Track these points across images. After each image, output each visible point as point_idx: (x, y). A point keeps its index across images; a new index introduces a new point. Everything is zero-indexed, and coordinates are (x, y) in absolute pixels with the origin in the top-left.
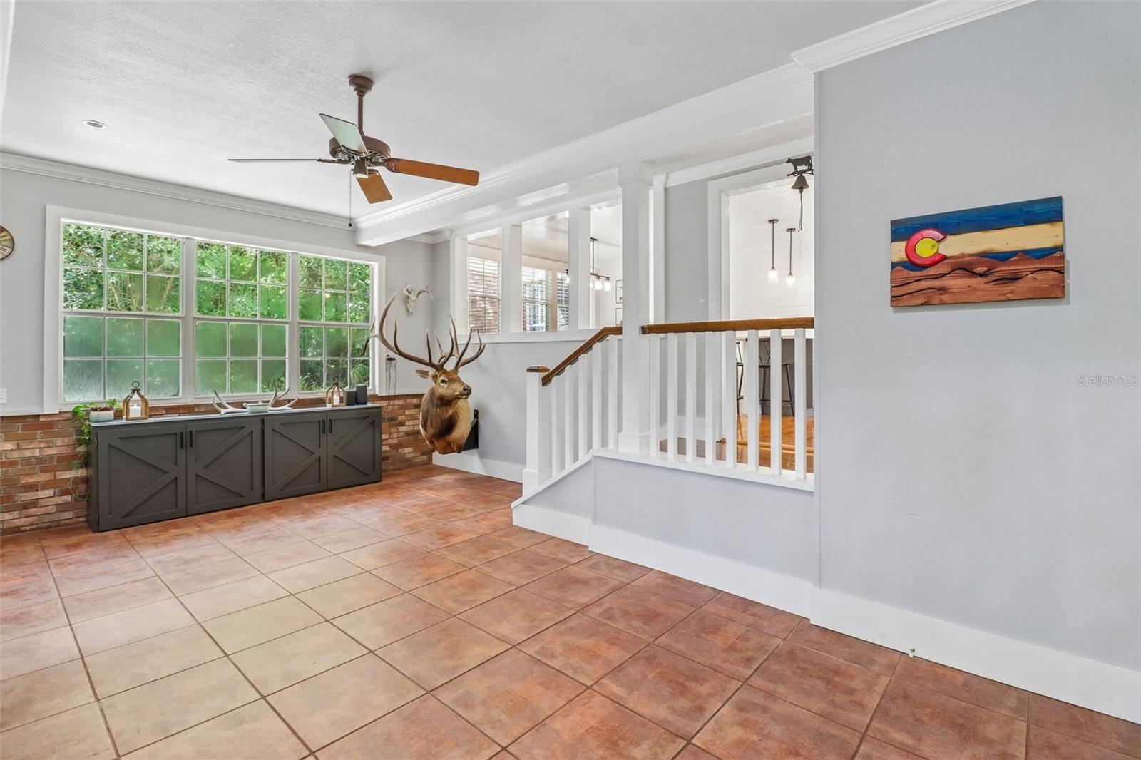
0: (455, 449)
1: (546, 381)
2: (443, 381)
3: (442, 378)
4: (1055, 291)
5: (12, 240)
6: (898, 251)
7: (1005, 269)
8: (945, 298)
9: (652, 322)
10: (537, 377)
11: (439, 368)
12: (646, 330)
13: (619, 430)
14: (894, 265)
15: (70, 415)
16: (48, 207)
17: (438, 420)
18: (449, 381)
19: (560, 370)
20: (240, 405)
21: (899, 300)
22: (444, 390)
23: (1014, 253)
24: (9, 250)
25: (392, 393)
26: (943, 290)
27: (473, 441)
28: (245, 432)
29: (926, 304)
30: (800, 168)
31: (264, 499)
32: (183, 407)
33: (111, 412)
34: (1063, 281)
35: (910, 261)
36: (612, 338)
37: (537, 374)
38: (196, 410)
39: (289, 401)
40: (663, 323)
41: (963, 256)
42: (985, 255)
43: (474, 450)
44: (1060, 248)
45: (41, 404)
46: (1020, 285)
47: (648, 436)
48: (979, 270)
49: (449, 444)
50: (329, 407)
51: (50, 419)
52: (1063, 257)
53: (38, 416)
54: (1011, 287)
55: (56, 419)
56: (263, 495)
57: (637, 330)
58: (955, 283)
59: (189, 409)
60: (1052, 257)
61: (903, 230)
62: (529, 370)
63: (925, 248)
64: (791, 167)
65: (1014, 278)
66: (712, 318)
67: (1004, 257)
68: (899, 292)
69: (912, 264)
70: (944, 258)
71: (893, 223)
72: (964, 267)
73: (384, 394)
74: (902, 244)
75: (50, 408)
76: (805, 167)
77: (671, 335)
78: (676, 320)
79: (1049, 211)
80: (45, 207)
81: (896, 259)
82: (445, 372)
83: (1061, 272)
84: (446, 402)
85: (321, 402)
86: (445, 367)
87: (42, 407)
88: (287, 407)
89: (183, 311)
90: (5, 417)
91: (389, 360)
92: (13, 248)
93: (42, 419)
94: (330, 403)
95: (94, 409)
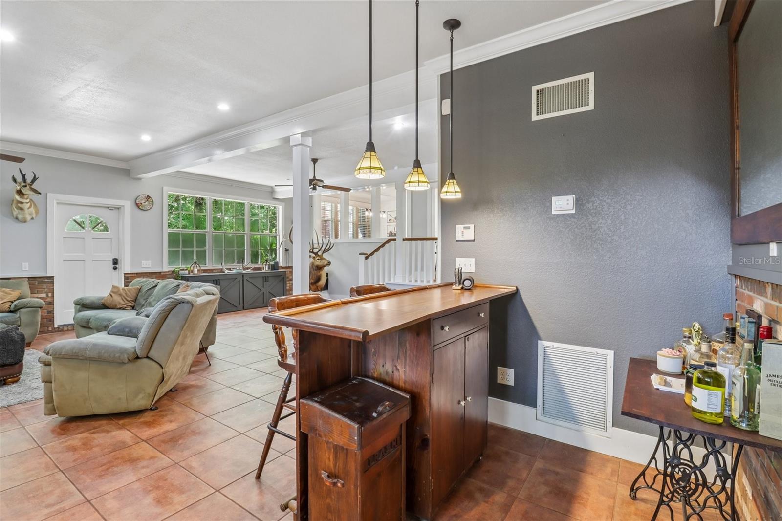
0: (320, 289)
1: (367, 258)
2: (318, 259)
3: (317, 258)
5: (153, 201)
9: (406, 237)
10: (363, 256)
11: (316, 254)
12: (405, 240)
13: (395, 274)
15: (171, 272)
16: (164, 188)
17: (315, 276)
18: (321, 259)
19: (372, 254)
20: (230, 269)
22: (318, 263)
24: (152, 205)
25: (288, 266)
27: (326, 287)
28: (237, 280)
31: (244, 309)
32: (209, 270)
33: (187, 271)
36: (392, 242)
37: (363, 255)
38: (214, 271)
40: (410, 237)
43: (326, 291)
47: (405, 276)
49: (317, 287)
50: (263, 271)
51: (165, 274)
53: (161, 272)
55: (167, 274)
56: (243, 307)
57: (402, 239)
59: (211, 271)
62: (360, 254)
66: (428, 236)
73: (284, 266)
75: (165, 269)
77: (413, 242)
78: (414, 237)
80: (163, 188)
82: (319, 255)
84: (319, 268)
85: (260, 269)
86: (318, 253)
87: (163, 268)
88: (249, 270)
89: (208, 229)
90: (149, 273)
91: (287, 250)
92: (153, 204)
93: (162, 274)
94: (264, 269)
95: (181, 270)
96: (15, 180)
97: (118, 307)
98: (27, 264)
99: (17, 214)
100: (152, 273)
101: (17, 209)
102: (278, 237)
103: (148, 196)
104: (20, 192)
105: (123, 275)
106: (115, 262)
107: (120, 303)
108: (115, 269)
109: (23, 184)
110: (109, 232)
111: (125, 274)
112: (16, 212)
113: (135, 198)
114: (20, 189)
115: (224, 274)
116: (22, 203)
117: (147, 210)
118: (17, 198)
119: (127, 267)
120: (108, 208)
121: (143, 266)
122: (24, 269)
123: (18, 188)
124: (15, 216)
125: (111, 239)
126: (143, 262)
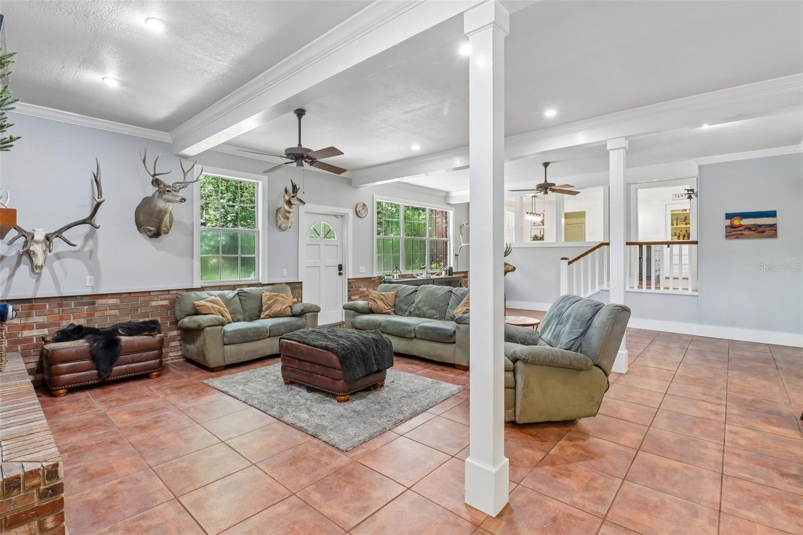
1: (570, 263)
4: (774, 235)
6: (728, 222)
7: (760, 229)
8: (743, 236)
14: (726, 227)
19: (577, 259)
21: (728, 236)
23: (763, 225)
24: (366, 213)
25: (462, 271)
26: (742, 234)
29: (737, 238)
30: (689, 192)
33: (391, 277)
34: (776, 233)
35: (732, 225)
36: (605, 247)
37: (565, 261)
38: (407, 277)
39: (435, 273)
41: (748, 225)
42: (754, 225)
44: (776, 224)
45: (373, 273)
46: (765, 233)
48: (753, 229)
50: (442, 276)
51: (374, 279)
52: (776, 227)
53: (371, 278)
54: (762, 234)
58: (746, 232)
59: (405, 276)
60: (773, 227)
61: (729, 216)
62: (561, 259)
63: (737, 222)
64: (686, 192)
65: (763, 232)
67: (760, 226)
68: (728, 234)
69: (732, 226)
70: (742, 225)
71: (726, 214)
72: (749, 228)
73: (455, 271)
74: (729, 220)
75: (375, 275)
76: (692, 192)
79: (773, 214)
80: (374, 196)
81: (727, 225)
83: (776, 231)
88: (434, 276)
89: (401, 236)
90: (364, 278)
91: (457, 255)
92: (367, 211)
93: (372, 279)
94: (442, 274)
95: (387, 275)
96: (286, 191)
97: (384, 312)
98: (285, 270)
99: (282, 223)
100: (366, 278)
101: (284, 218)
102: (448, 242)
103: (364, 204)
104: (289, 203)
105: (347, 280)
106: (340, 267)
107: (385, 309)
108: (340, 274)
109: (292, 195)
110: (336, 239)
111: (348, 279)
112: (281, 220)
113: (356, 205)
114: (289, 200)
115: (415, 279)
116: (289, 212)
117: (364, 217)
118: (287, 207)
119: (350, 273)
120: (336, 216)
121: (360, 272)
122: (284, 275)
123: (287, 198)
124: (279, 225)
125: (337, 245)
126: (360, 267)
